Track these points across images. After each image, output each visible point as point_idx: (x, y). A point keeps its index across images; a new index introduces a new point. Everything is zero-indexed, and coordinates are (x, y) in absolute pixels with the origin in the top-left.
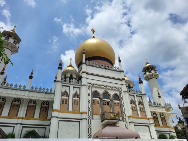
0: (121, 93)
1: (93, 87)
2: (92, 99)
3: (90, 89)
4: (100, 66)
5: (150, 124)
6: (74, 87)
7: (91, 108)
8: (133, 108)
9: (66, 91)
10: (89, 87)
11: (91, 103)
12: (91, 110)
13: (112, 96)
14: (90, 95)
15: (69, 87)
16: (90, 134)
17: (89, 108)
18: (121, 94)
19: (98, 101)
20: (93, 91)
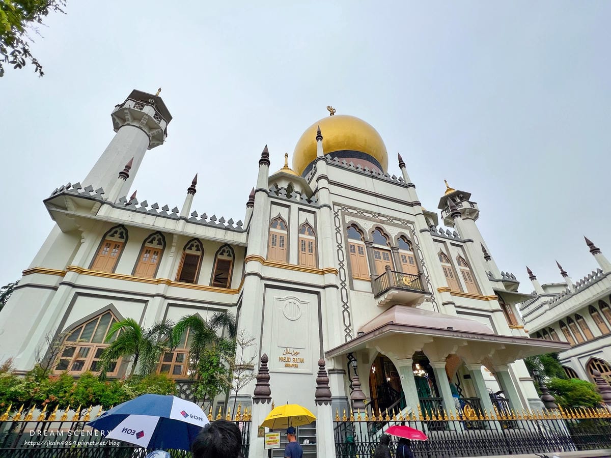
0: (414, 234)
1: (347, 214)
2: (346, 242)
3: (340, 217)
4: (359, 170)
5: (493, 312)
6: (300, 209)
7: (345, 263)
8: (447, 270)
9: (280, 218)
10: (336, 213)
11: (344, 249)
13: (393, 238)
14: (342, 232)
15: (288, 207)
16: (347, 328)
17: (341, 262)
18: (414, 236)
19: (360, 248)
20: (347, 222)
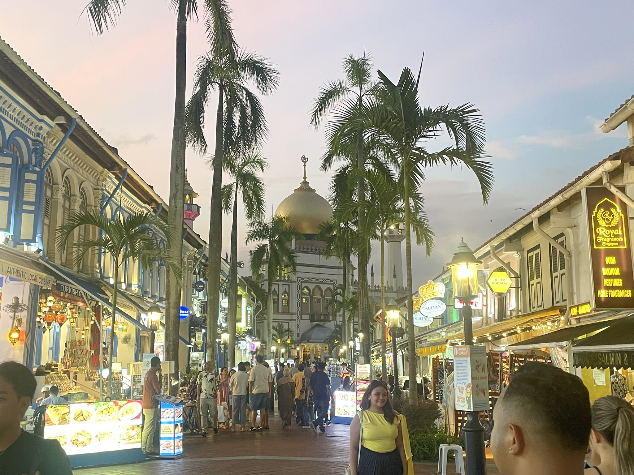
0: (335, 286)
1: (304, 282)
2: (302, 297)
3: (300, 284)
4: (313, 250)
6: (283, 284)
7: (300, 308)
9: (274, 290)
10: (298, 282)
11: (300, 301)
12: (300, 310)
13: (324, 291)
14: (300, 293)
15: (278, 284)
16: (298, 334)
17: (298, 308)
19: (307, 299)
20: (303, 287)
